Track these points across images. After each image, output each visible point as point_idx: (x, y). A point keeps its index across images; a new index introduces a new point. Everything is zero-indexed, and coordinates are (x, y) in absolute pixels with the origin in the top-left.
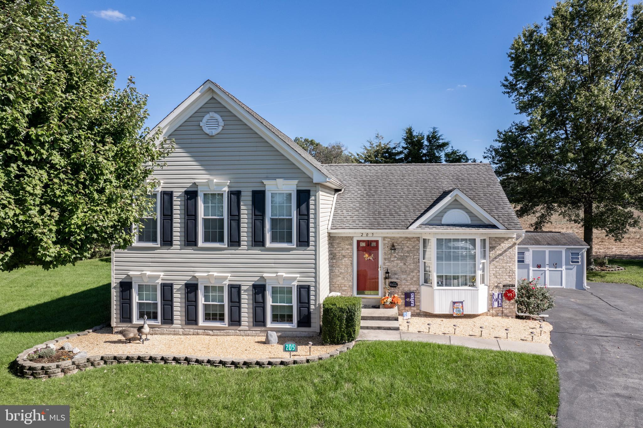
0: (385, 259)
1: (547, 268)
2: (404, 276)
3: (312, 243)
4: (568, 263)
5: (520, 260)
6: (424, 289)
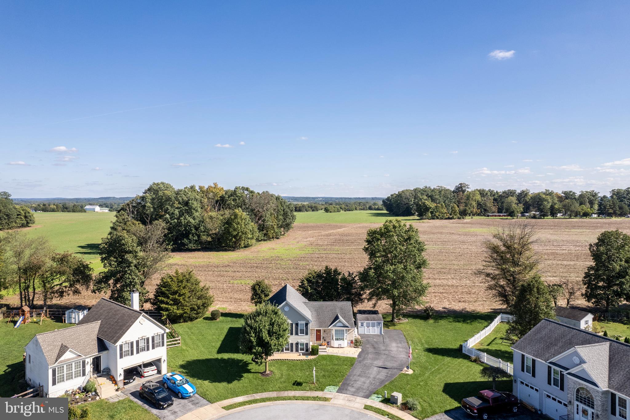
0: (323, 334)
1: (371, 328)
2: (327, 338)
3: (308, 334)
4: (377, 326)
5: (362, 325)
6: (332, 341)
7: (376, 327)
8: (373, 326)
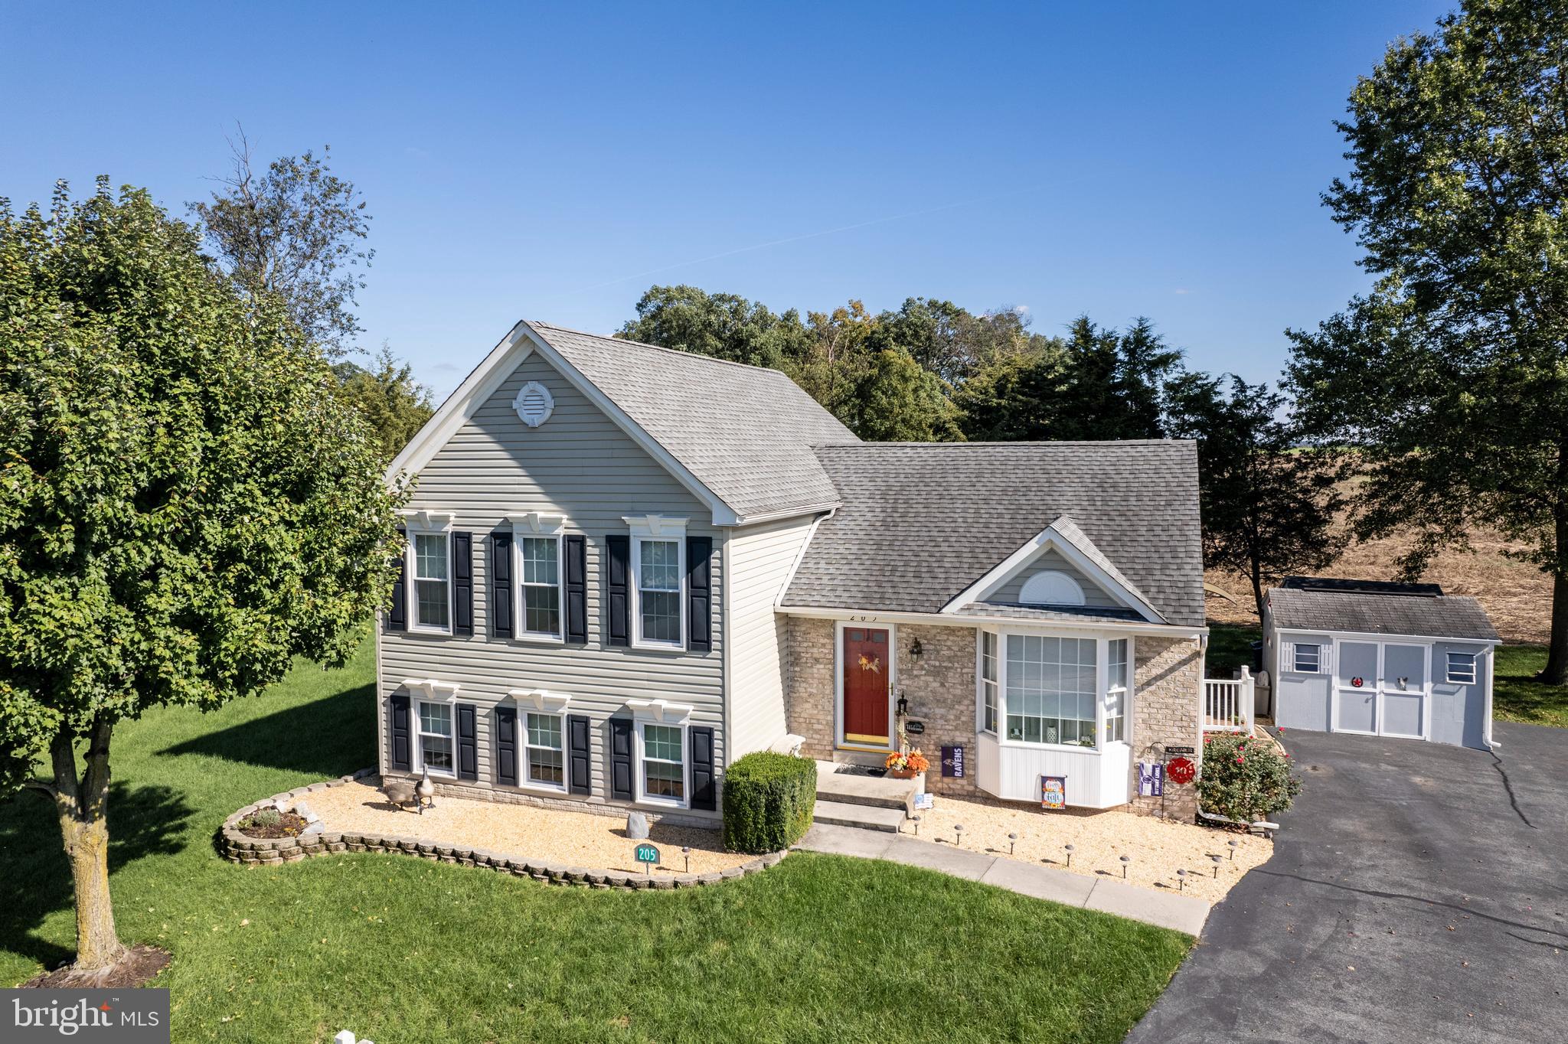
0: (901, 671)
1: (1381, 686)
2: (940, 711)
3: (715, 645)
4: (1437, 679)
5: (1307, 664)
6: (983, 742)
7: (1428, 686)
8: (1404, 672)
